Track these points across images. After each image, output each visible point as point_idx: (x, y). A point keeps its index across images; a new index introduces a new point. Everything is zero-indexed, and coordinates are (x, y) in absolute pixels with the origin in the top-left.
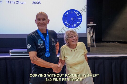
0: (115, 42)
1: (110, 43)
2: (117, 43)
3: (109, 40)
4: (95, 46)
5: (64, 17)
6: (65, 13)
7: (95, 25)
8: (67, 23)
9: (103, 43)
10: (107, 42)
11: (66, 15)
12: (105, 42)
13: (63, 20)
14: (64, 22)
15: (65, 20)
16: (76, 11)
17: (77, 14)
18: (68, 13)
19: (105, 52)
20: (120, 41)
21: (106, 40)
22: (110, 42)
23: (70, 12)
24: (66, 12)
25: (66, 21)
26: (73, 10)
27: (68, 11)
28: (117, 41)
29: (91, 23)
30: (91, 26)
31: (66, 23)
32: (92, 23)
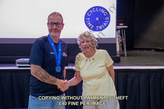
0: (151, 49)
1: (144, 51)
2: (154, 51)
3: (143, 47)
4: (126, 55)
5: (86, 16)
6: (88, 11)
7: (126, 27)
8: (91, 25)
9: (135, 51)
10: (141, 49)
11: (89, 14)
12: (138, 50)
13: (86, 21)
14: (86, 24)
15: (88, 20)
16: (102, 8)
17: (103, 12)
18: (92, 11)
19: (140, 63)
20: (157, 48)
21: (139, 47)
22: (144, 49)
23: (94, 10)
24: (90, 10)
25: (89, 22)
26: (99, 7)
27: (92, 9)
28: (153, 49)
29: (121, 24)
30: (121, 28)
31: (89, 25)
32: (123, 24)
